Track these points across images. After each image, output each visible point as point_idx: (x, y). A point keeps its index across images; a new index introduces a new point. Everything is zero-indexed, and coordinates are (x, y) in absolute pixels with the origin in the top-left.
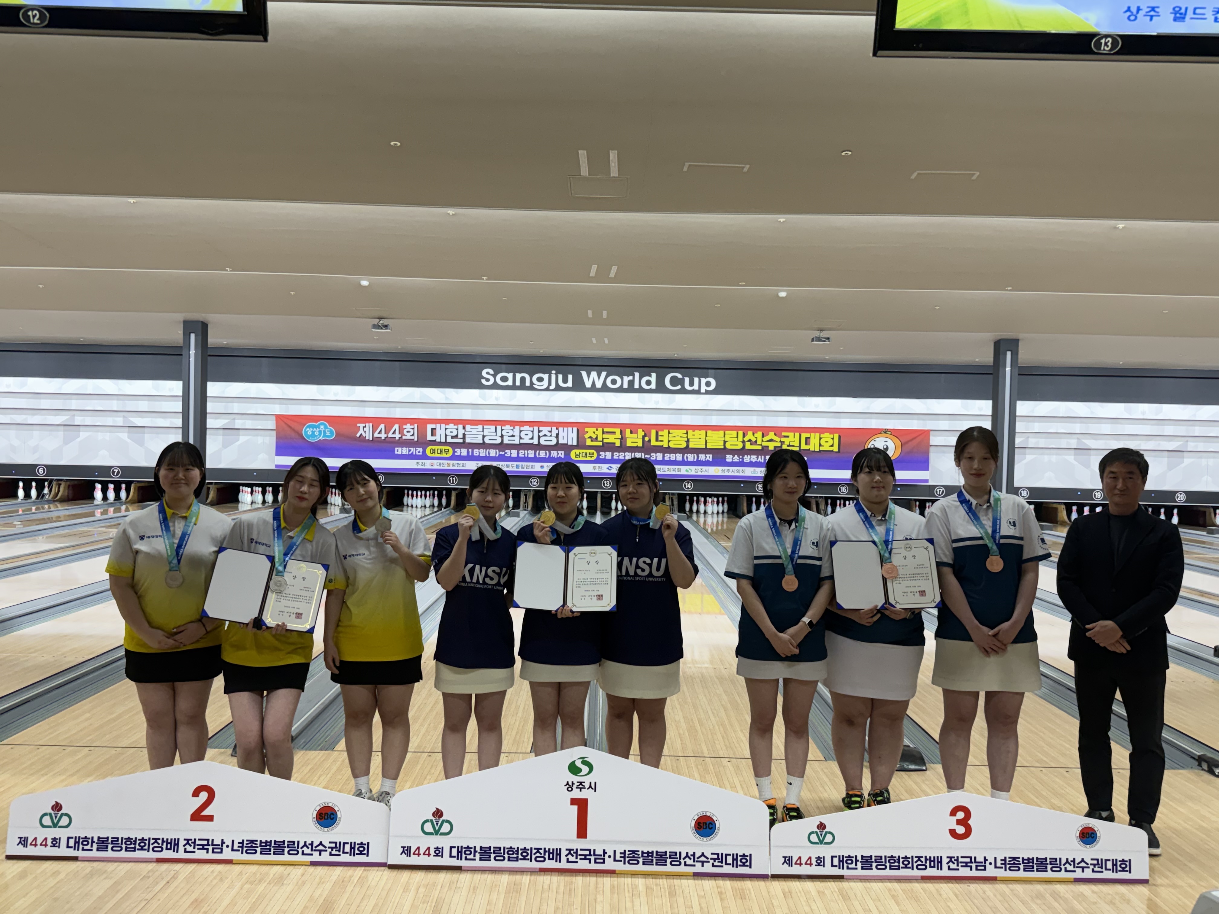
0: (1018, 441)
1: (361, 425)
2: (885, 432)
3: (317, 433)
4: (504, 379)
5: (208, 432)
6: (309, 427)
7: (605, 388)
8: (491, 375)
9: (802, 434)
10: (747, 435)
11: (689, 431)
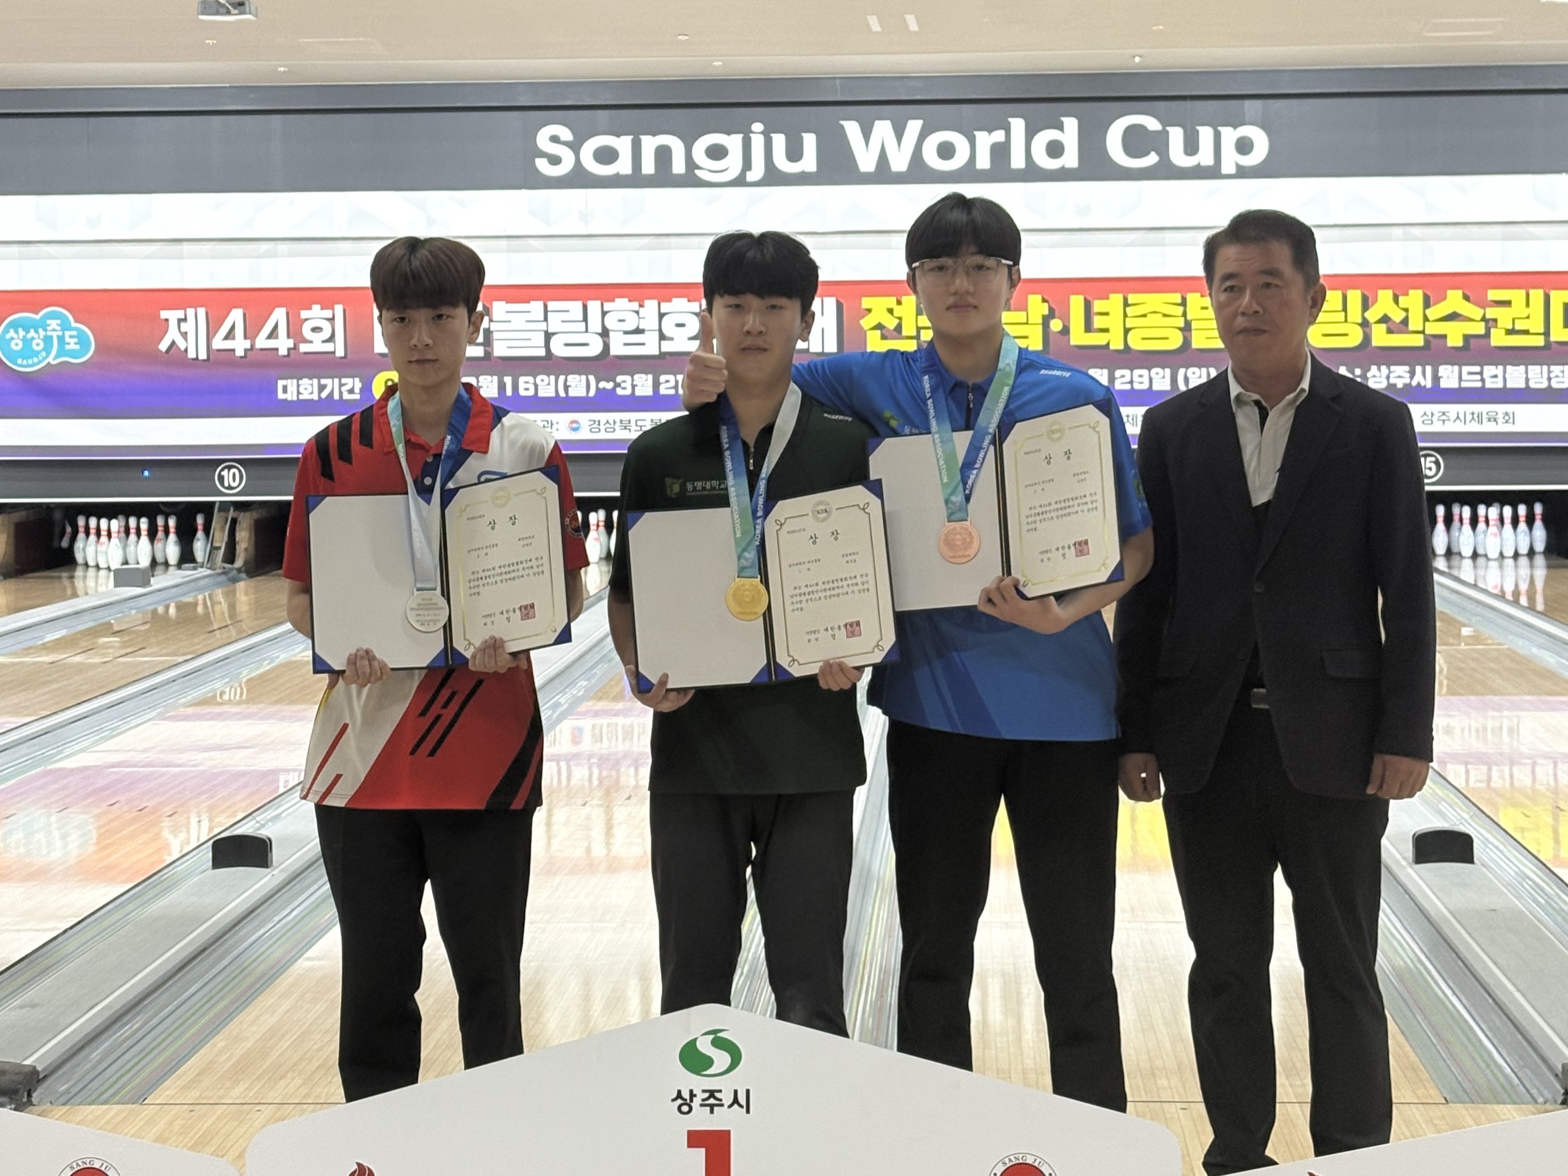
1: (172, 316)
8: (566, 144)
9: (1554, 294)
10: (1375, 300)
11: (1190, 297)
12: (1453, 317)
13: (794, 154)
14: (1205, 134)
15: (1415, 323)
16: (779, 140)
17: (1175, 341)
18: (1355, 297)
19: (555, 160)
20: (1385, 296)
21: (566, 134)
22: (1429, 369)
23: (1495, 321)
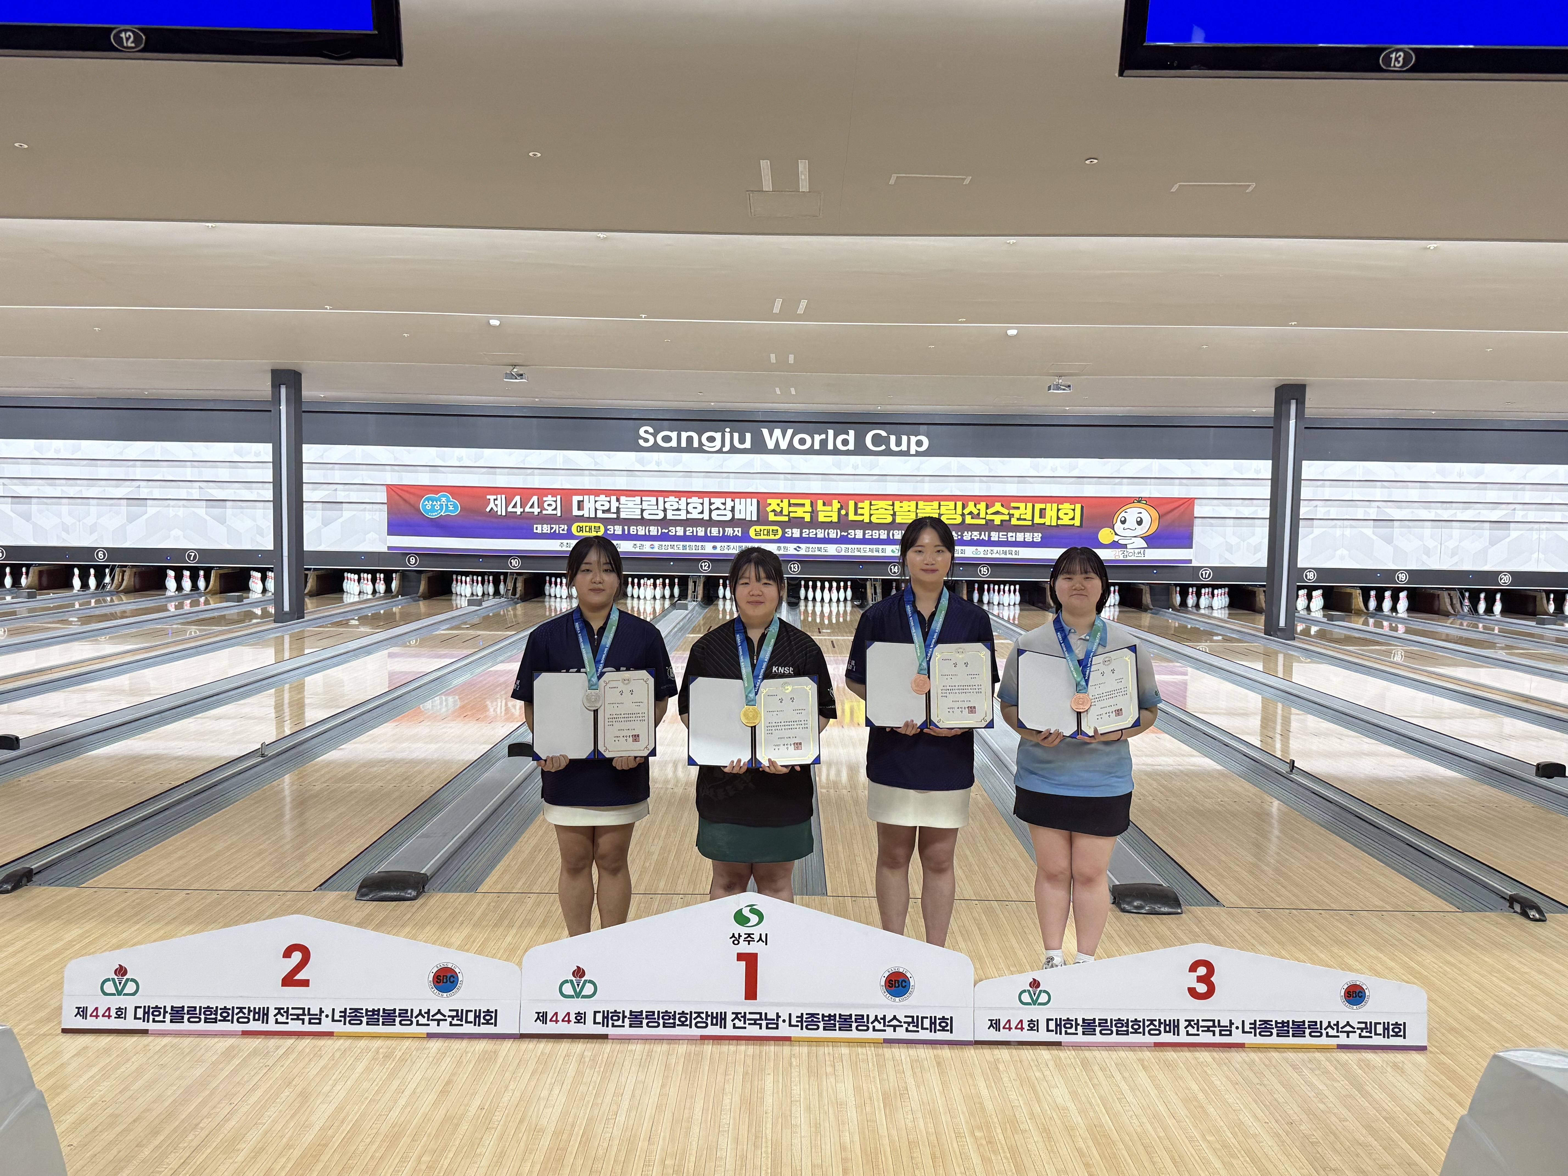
0: (1304, 511)
1: (492, 498)
2: (1139, 502)
3: (437, 507)
4: (667, 439)
5: (305, 505)
6: (428, 499)
7: (791, 450)
8: (651, 434)
9: (1036, 505)
10: (968, 506)
11: (895, 502)
12: (997, 513)
13: (742, 440)
14: (904, 438)
15: (982, 515)
16: (736, 435)
17: (889, 519)
18: (959, 504)
19: (646, 440)
20: (971, 504)
21: (651, 430)
22: (987, 533)
23: (1013, 515)
